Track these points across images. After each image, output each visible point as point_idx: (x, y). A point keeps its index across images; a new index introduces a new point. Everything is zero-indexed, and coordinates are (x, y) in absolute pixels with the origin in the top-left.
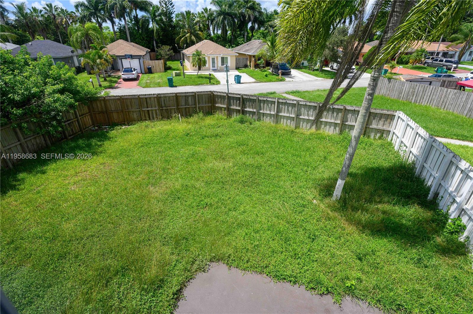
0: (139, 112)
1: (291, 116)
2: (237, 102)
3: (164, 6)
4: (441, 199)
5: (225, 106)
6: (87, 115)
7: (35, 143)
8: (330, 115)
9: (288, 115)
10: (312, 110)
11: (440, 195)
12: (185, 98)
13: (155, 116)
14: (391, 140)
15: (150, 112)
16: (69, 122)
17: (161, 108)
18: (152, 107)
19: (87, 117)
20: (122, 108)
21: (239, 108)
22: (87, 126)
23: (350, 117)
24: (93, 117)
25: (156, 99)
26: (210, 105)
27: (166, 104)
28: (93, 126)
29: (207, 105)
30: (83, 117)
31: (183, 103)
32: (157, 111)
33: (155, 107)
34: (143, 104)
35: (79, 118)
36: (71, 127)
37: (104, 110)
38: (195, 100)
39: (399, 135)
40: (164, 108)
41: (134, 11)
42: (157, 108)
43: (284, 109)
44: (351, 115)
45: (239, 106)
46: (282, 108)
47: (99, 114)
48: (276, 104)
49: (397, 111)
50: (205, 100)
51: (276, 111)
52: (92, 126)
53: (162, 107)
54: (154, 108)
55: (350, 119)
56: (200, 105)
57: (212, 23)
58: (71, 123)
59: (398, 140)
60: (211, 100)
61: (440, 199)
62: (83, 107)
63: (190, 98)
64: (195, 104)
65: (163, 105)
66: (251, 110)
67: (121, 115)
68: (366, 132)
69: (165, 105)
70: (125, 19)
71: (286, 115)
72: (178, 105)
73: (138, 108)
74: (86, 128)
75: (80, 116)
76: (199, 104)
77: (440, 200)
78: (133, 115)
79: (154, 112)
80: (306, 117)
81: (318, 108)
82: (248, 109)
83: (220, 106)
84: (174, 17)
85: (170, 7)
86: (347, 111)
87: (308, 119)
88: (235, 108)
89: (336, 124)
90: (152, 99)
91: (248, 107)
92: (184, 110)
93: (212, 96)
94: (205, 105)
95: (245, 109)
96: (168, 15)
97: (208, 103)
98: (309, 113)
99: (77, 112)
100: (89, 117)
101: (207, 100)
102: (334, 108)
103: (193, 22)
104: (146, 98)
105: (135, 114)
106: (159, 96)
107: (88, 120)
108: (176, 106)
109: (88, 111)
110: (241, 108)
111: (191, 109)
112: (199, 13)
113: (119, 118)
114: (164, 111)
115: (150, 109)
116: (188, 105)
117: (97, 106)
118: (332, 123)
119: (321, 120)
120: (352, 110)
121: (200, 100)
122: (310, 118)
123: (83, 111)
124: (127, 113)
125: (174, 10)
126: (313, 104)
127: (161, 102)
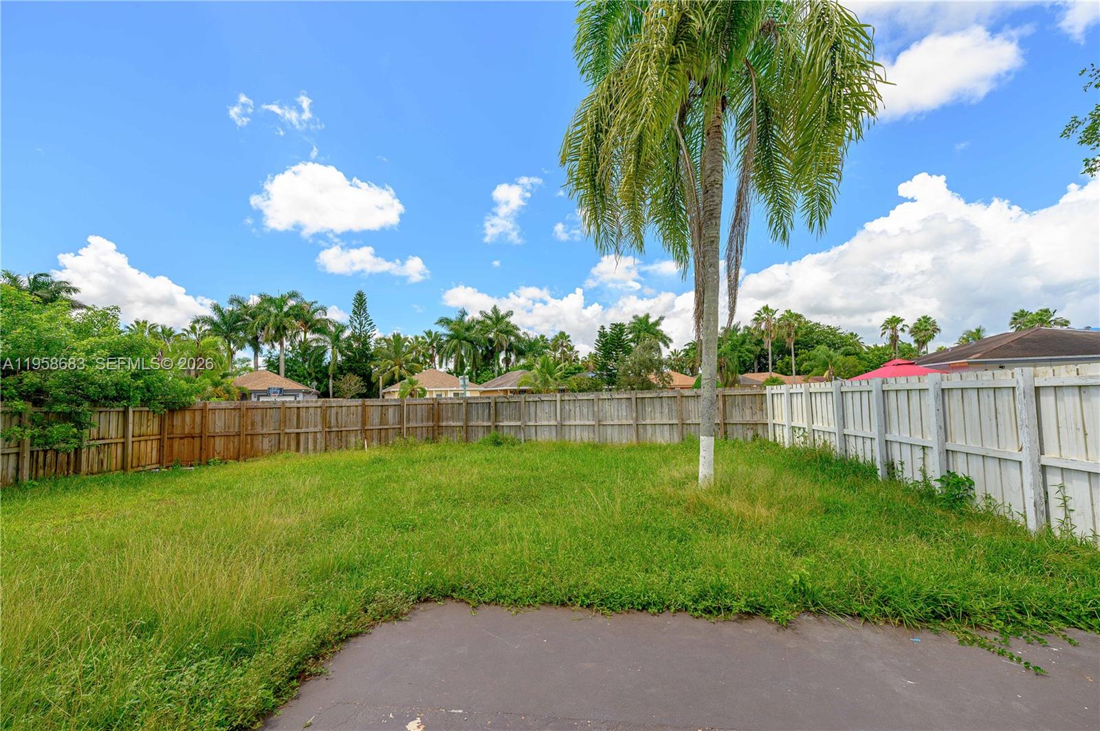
0: (277, 437)
1: (587, 423)
2: (484, 411)
3: (358, 326)
4: (903, 468)
5: (461, 424)
6: (152, 438)
8: (658, 411)
9: (582, 423)
10: (624, 406)
11: (897, 463)
12: (382, 410)
13: (311, 447)
14: (775, 438)
15: (302, 438)
16: (101, 442)
17: (327, 430)
18: (308, 427)
19: (149, 443)
20: (239, 428)
21: (490, 424)
22: (143, 464)
23: (693, 409)
24: (165, 445)
25: (319, 410)
26: (431, 424)
27: (340, 422)
28: (158, 466)
29: (425, 424)
30: (140, 441)
31: (377, 421)
32: (319, 435)
33: (316, 426)
34: (290, 420)
35: (130, 439)
36: (101, 455)
37: (197, 431)
38: (401, 416)
39: (785, 421)
40: (334, 429)
41: (302, 334)
42: (319, 428)
45: (489, 419)
47: (181, 438)
48: (558, 403)
49: (765, 387)
50: (422, 415)
51: (559, 418)
52: (154, 466)
53: (330, 427)
54: (311, 429)
56: (411, 425)
57: (438, 352)
58: (104, 444)
59: (786, 430)
60: (433, 414)
61: (900, 469)
62: (148, 421)
63: (391, 410)
64: (401, 422)
65: (333, 422)
66: (513, 423)
67: (233, 442)
68: (728, 433)
69: (337, 422)
70: (281, 344)
71: (578, 422)
72: (364, 423)
73: (277, 428)
74: (138, 466)
75: (133, 437)
76: (408, 421)
77: (902, 472)
78: (262, 443)
79: (311, 437)
80: (616, 422)
81: (634, 400)
82: (506, 423)
83: (452, 423)
84: (372, 342)
85: (367, 327)
86: (684, 399)
87: (620, 423)
88: (480, 423)
89: (671, 427)
90: (312, 411)
91: (507, 420)
92: (375, 434)
93: (436, 406)
94: (421, 425)
95: (501, 424)
96: (363, 339)
97: (428, 420)
98: (620, 414)
99: (131, 426)
100: (155, 444)
101: (425, 414)
102: (661, 397)
103: (404, 349)
104: (298, 408)
105: (266, 440)
106: (327, 405)
107: (150, 450)
108: (360, 425)
109: (156, 430)
110: (493, 423)
111: (391, 432)
112: (417, 338)
113: (228, 449)
114: (333, 435)
115: (303, 430)
116: (387, 425)
117: (184, 420)
118: (665, 426)
119: (644, 423)
120: (692, 396)
121: (411, 415)
122: (624, 422)
123: (144, 429)
124: (249, 437)
125: (373, 333)
126: (625, 396)
127: (330, 417)
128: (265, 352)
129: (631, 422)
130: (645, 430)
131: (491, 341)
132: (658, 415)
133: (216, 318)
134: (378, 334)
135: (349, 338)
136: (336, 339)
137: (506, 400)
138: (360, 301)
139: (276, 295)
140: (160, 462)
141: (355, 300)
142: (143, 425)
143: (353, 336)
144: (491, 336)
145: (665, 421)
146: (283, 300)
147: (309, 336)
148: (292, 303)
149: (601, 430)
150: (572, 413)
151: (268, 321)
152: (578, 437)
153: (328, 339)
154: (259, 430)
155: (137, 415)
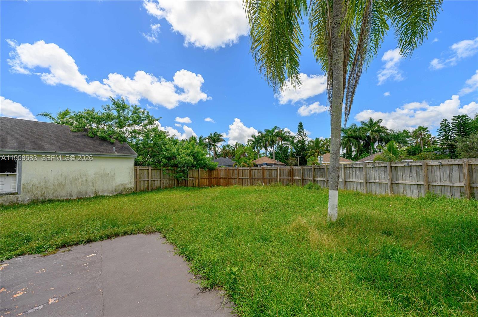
0: (237, 179)
1: (360, 181)
3: (300, 137)
5: (301, 178)
7: (168, 183)
8: (408, 175)
9: (357, 181)
10: (383, 172)
12: (270, 171)
13: (246, 184)
15: (244, 180)
16: (193, 178)
18: (245, 177)
20: (227, 176)
23: (439, 175)
24: (210, 180)
25: (248, 171)
26: (290, 178)
29: (287, 178)
31: (268, 175)
32: (249, 180)
33: (248, 176)
34: (240, 174)
35: (200, 178)
36: (193, 182)
37: (217, 176)
38: (277, 174)
41: (281, 142)
43: (352, 175)
44: (438, 172)
46: (350, 173)
47: (214, 178)
51: (343, 178)
52: (207, 186)
53: (252, 177)
54: (246, 177)
55: (439, 178)
56: (282, 177)
60: (290, 174)
64: (277, 176)
65: (253, 175)
66: (322, 179)
67: (225, 180)
69: (255, 175)
71: (354, 180)
72: (263, 176)
73: (237, 176)
74: (203, 186)
76: (280, 176)
79: (246, 180)
80: (378, 181)
81: (388, 168)
82: (319, 179)
83: (297, 178)
84: (307, 143)
85: (304, 137)
86: (430, 167)
87: (380, 182)
88: (309, 178)
89: (419, 187)
90: (246, 171)
91: (320, 177)
92: (268, 180)
93: (291, 170)
94: (286, 178)
95: (317, 179)
96: (302, 142)
97: (288, 176)
98: (380, 176)
99: (200, 174)
100: (207, 180)
101: (287, 174)
102: (411, 166)
103: (320, 145)
104: (242, 170)
105: (234, 180)
106: (251, 169)
107: (206, 181)
108: (262, 177)
109: (208, 176)
110: (313, 178)
111: (273, 180)
112: (326, 139)
113: (224, 182)
114: (253, 180)
115: (244, 178)
116: (272, 177)
117: (214, 173)
118: (414, 186)
119: (397, 182)
120: (437, 165)
121: (281, 174)
122: (383, 181)
123: (204, 175)
124: (229, 179)
125: (307, 139)
126: (383, 165)
127: (252, 173)
128: (269, 150)
129: (387, 181)
130: (398, 188)
131: (368, 137)
132: (408, 178)
133: (254, 140)
134: (309, 139)
135: (297, 142)
136: (292, 142)
137: (319, 168)
138: (301, 126)
139: (271, 129)
140: (209, 185)
141: (298, 126)
142: (203, 174)
143: (299, 141)
144: (369, 134)
145: (413, 182)
146: (273, 130)
147: (283, 142)
148: (276, 130)
149: (368, 186)
150: (351, 175)
151: (268, 139)
152: (355, 188)
153: (289, 143)
154: (232, 177)
155: (202, 171)
